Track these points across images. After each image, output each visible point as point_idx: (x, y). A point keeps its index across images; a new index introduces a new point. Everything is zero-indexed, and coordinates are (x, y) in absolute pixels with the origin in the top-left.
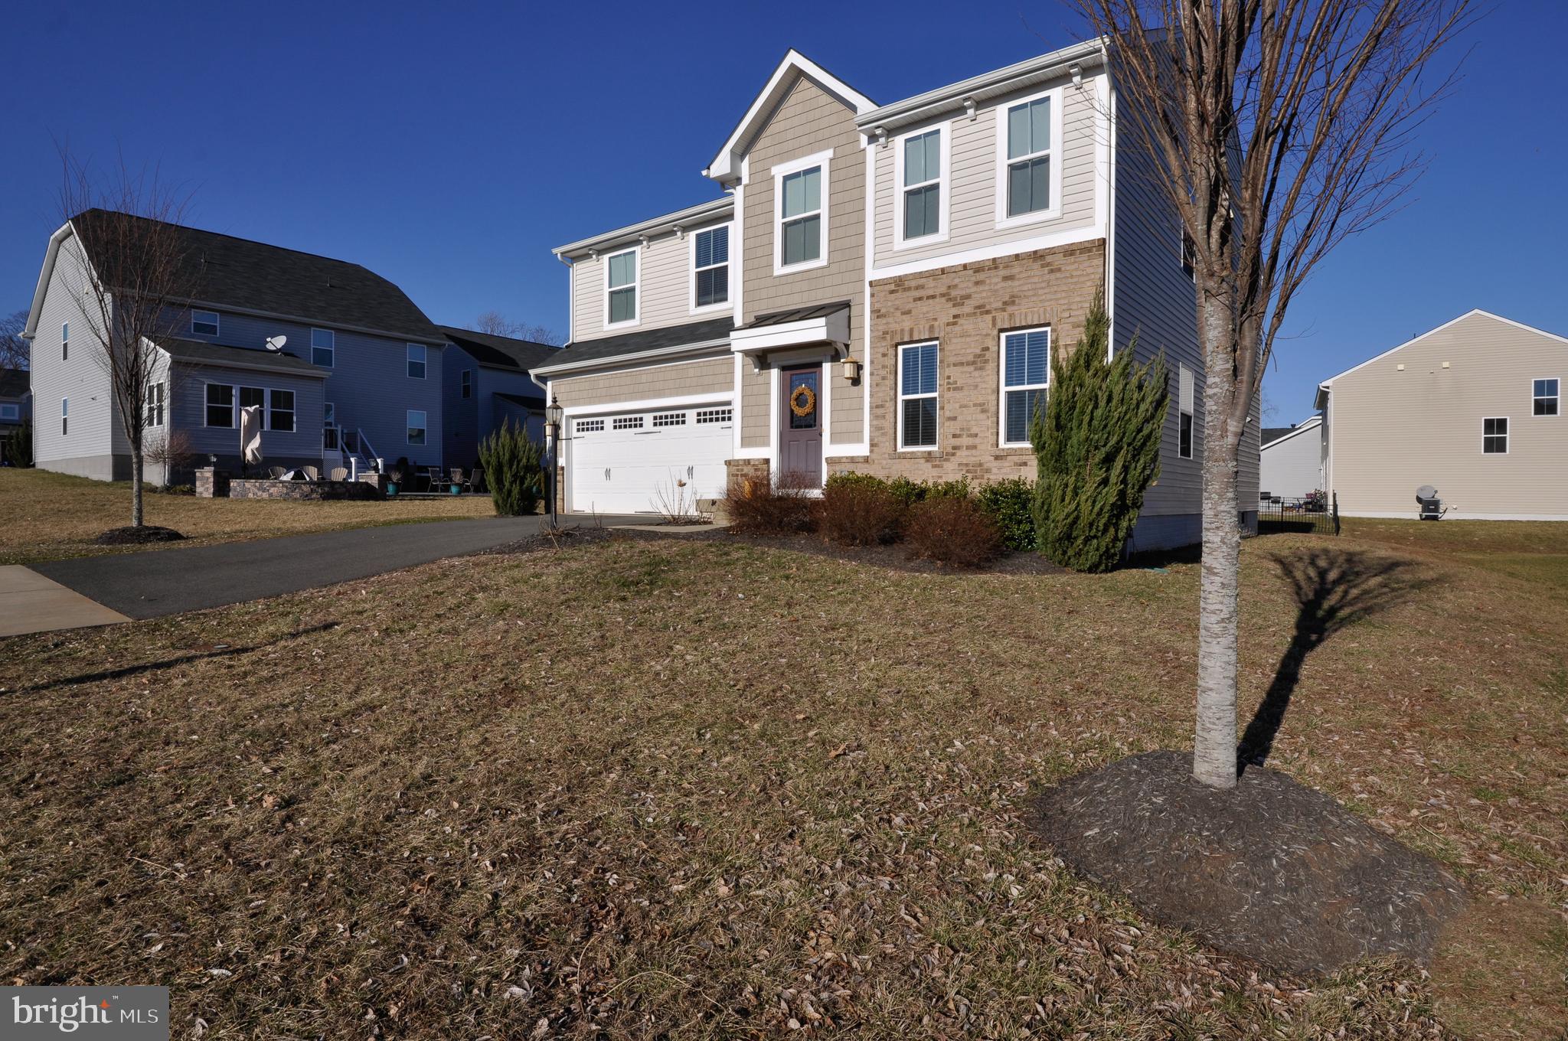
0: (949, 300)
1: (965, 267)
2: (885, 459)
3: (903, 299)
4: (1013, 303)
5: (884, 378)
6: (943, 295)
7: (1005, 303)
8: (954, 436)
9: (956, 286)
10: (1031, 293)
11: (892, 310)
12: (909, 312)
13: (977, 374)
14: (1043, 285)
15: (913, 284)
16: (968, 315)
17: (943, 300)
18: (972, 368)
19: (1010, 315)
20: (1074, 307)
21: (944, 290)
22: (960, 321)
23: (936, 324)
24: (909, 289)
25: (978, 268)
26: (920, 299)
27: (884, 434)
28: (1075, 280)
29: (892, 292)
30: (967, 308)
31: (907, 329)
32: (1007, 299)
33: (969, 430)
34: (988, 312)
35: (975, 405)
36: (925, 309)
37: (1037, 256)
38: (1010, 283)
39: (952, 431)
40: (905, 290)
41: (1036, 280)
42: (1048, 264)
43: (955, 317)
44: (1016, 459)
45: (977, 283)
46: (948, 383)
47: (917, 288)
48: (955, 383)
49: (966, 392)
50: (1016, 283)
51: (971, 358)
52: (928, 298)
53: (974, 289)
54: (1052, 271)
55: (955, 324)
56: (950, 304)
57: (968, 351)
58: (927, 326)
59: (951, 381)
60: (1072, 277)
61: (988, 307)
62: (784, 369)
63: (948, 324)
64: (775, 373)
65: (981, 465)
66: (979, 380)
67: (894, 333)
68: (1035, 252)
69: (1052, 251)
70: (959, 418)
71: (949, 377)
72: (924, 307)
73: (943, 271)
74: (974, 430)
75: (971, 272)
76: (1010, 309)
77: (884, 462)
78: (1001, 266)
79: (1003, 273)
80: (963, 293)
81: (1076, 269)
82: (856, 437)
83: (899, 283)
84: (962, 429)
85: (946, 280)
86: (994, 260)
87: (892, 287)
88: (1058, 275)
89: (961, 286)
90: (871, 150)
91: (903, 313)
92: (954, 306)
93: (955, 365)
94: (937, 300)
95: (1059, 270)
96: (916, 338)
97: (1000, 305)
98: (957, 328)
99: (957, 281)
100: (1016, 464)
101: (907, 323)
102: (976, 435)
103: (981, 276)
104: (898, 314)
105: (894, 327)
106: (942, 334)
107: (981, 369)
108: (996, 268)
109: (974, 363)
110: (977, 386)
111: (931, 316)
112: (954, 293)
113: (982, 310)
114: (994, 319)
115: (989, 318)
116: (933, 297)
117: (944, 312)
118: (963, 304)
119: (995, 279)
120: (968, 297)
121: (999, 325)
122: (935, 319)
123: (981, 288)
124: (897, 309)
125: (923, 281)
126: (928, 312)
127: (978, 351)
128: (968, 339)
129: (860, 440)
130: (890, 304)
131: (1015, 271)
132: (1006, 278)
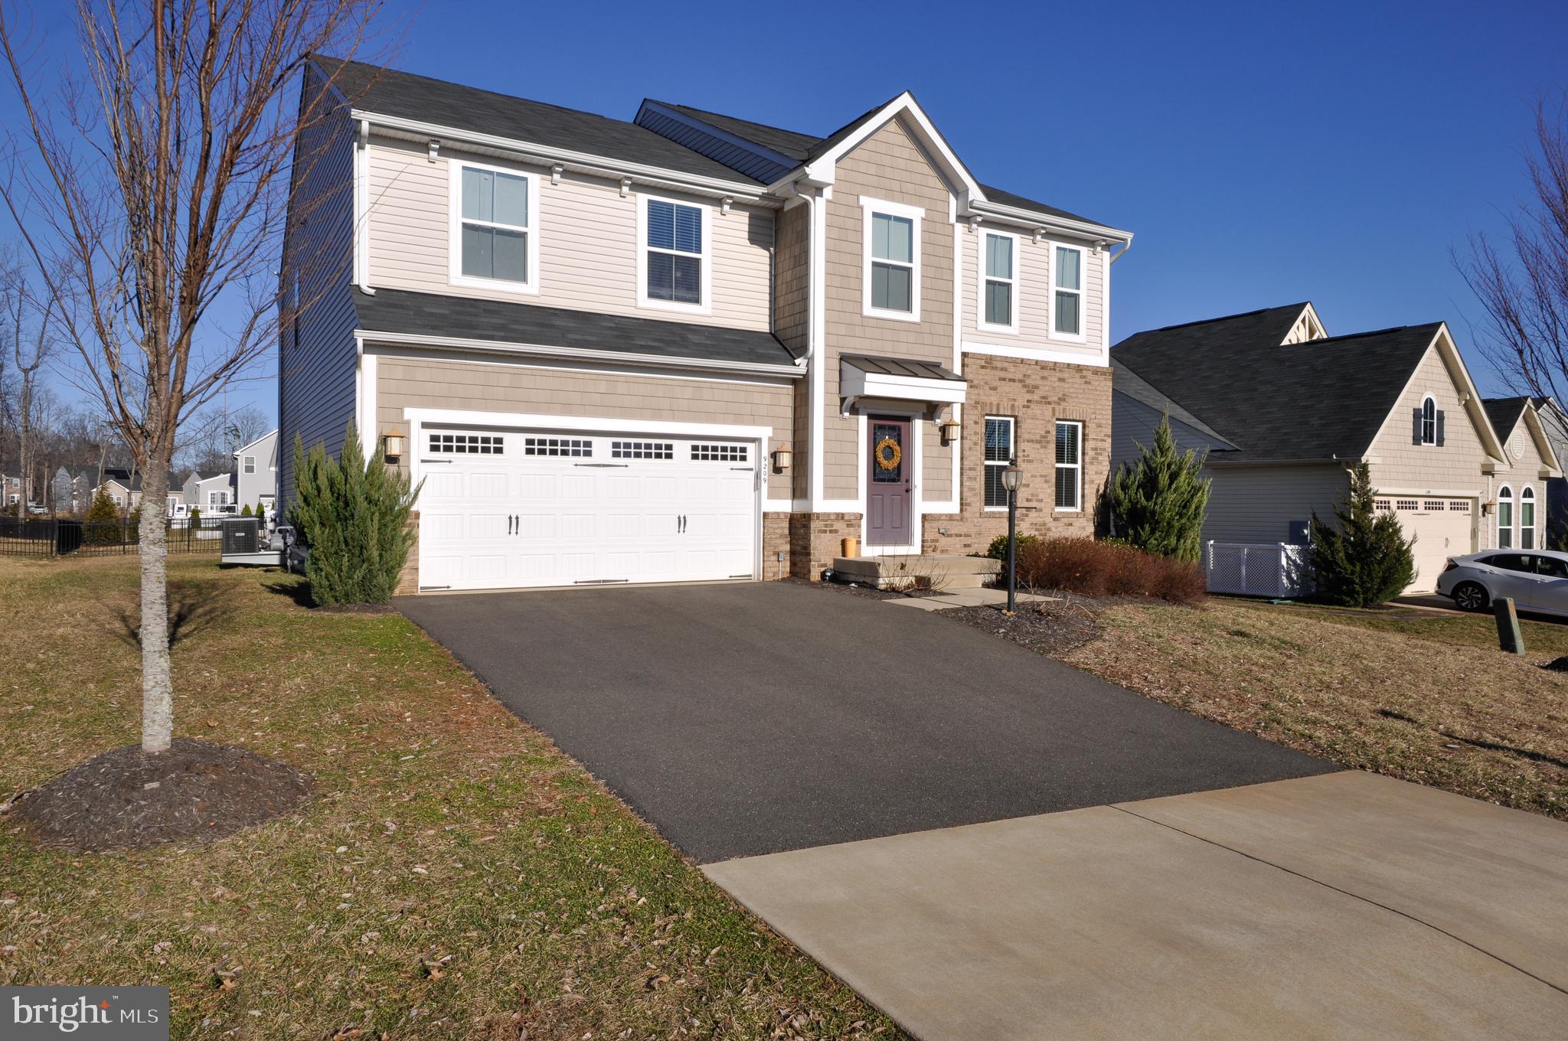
0: (1024, 386)
1: (1037, 362)
2: (976, 518)
3: (989, 375)
4: (1064, 400)
5: (975, 444)
6: (1020, 381)
7: (1059, 399)
8: (1028, 500)
9: (1029, 376)
10: (1074, 395)
11: (982, 383)
12: (994, 389)
13: (1042, 451)
14: (1081, 391)
15: (999, 365)
16: (1037, 402)
17: (1020, 385)
18: (1038, 446)
19: (1064, 409)
20: (1097, 412)
21: (1019, 376)
22: (1032, 406)
23: (1016, 404)
24: (996, 368)
25: (1043, 366)
26: (1004, 379)
27: (975, 495)
28: (1098, 393)
29: (983, 367)
30: (1036, 397)
31: (995, 403)
32: (1060, 396)
33: (1037, 495)
34: (1049, 403)
35: (1041, 476)
36: (1007, 389)
37: (1079, 368)
38: (1062, 384)
39: (1027, 496)
40: (992, 368)
41: (1076, 386)
42: (1084, 377)
43: (1029, 401)
44: (1066, 520)
45: (1043, 378)
46: (1024, 456)
47: (1002, 369)
48: (1028, 456)
49: (1035, 465)
50: (1066, 385)
51: (1038, 437)
52: (1010, 380)
53: (1041, 382)
54: (1086, 383)
55: (1028, 407)
56: (1025, 390)
57: (1037, 431)
58: (1010, 406)
59: (1025, 454)
60: (1096, 390)
61: (1049, 400)
62: (871, 417)
63: (1024, 407)
64: (863, 420)
65: (1045, 524)
66: (1043, 456)
67: (984, 404)
68: (1079, 365)
69: (1087, 368)
70: (1031, 486)
71: (1024, 451)
72: (1005, 388)
73: (1022, 360)
74: (1041, 496)
75: (1039, 367)
76: (1063, 404)
77: (976, 520)
78: (1058, 369)
79: (1059, 375)
80: (1033, 383)
81: (1099, 385)
82: (945, 495)
83: (989, 361)
84: (1033, 495)
85: (1023, 369)
86: (1055, 363)
87: (983, 363)
88: (1089, 387)
89: (1033, 377)
90: (960, 228)
91: (991, 389)
92: (1028, 392)
93: (1028, 441)
94: (1016, 384)
95: (1089, 383)
96: (1001, 413)
97: (1055, 399)
98: (1030, 411)
99: (1029, 372)
100: (1066, 525)
101: (994, 399)
102: (1042, 501)
103: (1046, 373)
104: (987, 388)
105: (984, 399)
106: (1020, 414)
107: (1045, 447)
108: (1054, 370)
109: (1040, 442)
110: (1042, 461)
111: (1011, 396)
112: (1028, 381)
113: (1045, 400)
114: (1054, 410)
115: (1050, 407)
116: (1013, 380)
117: (1022, 398)
118: (1033, 392)
119: (1054, 377)
120: (1036, 387)
121: (1057, 416)
122: (1014, 400)
123: (1045, 383)
124: (986, 383)
125: (1006, 365)
126: (1009, 393)
127: (1043, 433)
128: (1037, 422)
129: (949, 498)
130: (980, 377)
131: (1066, 375)
132: (1061, 380)
